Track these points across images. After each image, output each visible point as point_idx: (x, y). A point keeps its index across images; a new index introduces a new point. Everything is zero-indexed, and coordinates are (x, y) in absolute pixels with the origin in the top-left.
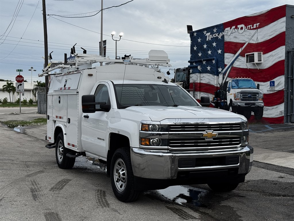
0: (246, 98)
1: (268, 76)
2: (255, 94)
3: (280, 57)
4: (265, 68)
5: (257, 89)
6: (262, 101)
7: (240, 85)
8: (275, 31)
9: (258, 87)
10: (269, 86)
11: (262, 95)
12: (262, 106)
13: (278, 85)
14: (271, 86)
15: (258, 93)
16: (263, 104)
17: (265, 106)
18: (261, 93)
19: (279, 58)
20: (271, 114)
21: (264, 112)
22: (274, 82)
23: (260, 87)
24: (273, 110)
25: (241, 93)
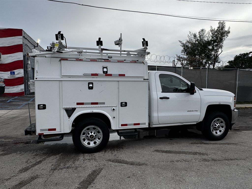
1: (8, 68)
3: (19, 58)
4: (5, 63)
6: (3, 83)
8: (13, 42)
10: (10, 75)
11: (3, 80)
12: (3, 86)
13: (18, 74)
14: (11, 74)
16: (4, 85)
17: (6, 86)
19: (17, 59)
20: (13, 91)
21: (5, 90)
22: (14, 72)
24: (15, 88)
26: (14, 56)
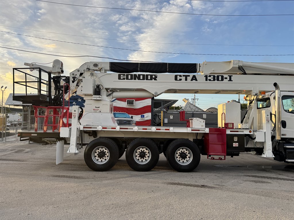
0: (122, 123)
1: (139, 112)
2: (130, 121)
3: (148, 104)
5: (131, 118)
6: (135, 125)
7: (116, 116)
9: (132, 117)
11: (135, 122)
13: (147, 117)
14: (141, 117)
15: (132, 121)
18: (134, 121)
22: (144, 116)
23: (133, 117)
25: (118, 120)
26: (144, 102)
